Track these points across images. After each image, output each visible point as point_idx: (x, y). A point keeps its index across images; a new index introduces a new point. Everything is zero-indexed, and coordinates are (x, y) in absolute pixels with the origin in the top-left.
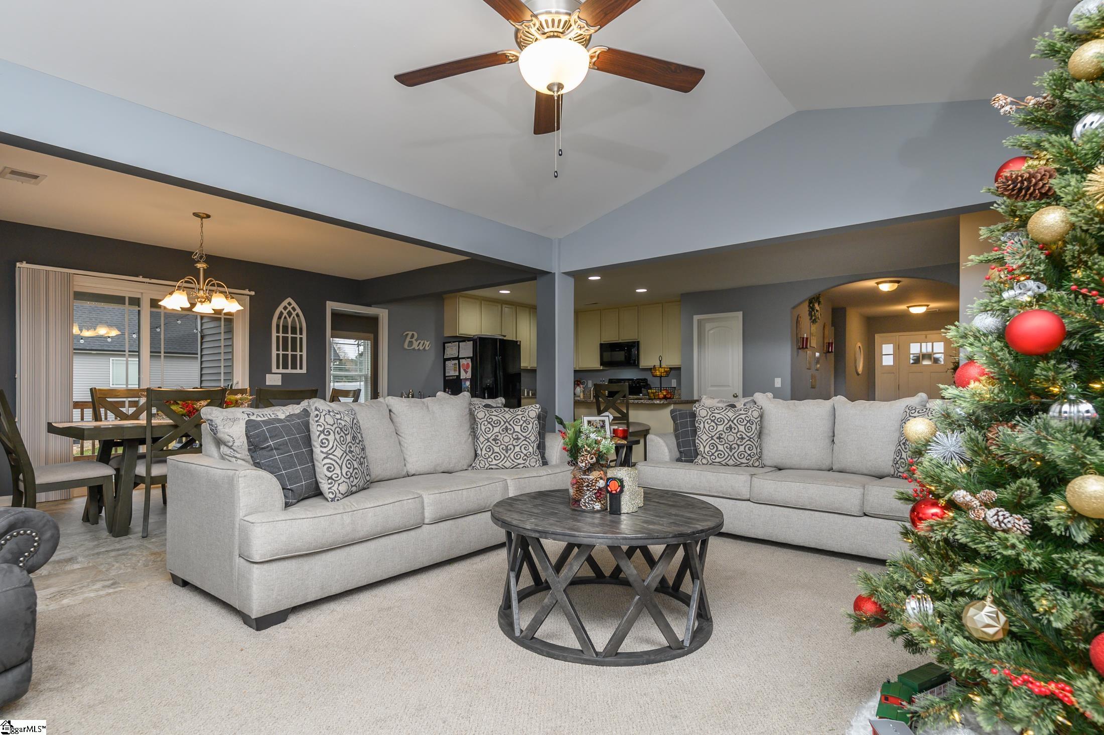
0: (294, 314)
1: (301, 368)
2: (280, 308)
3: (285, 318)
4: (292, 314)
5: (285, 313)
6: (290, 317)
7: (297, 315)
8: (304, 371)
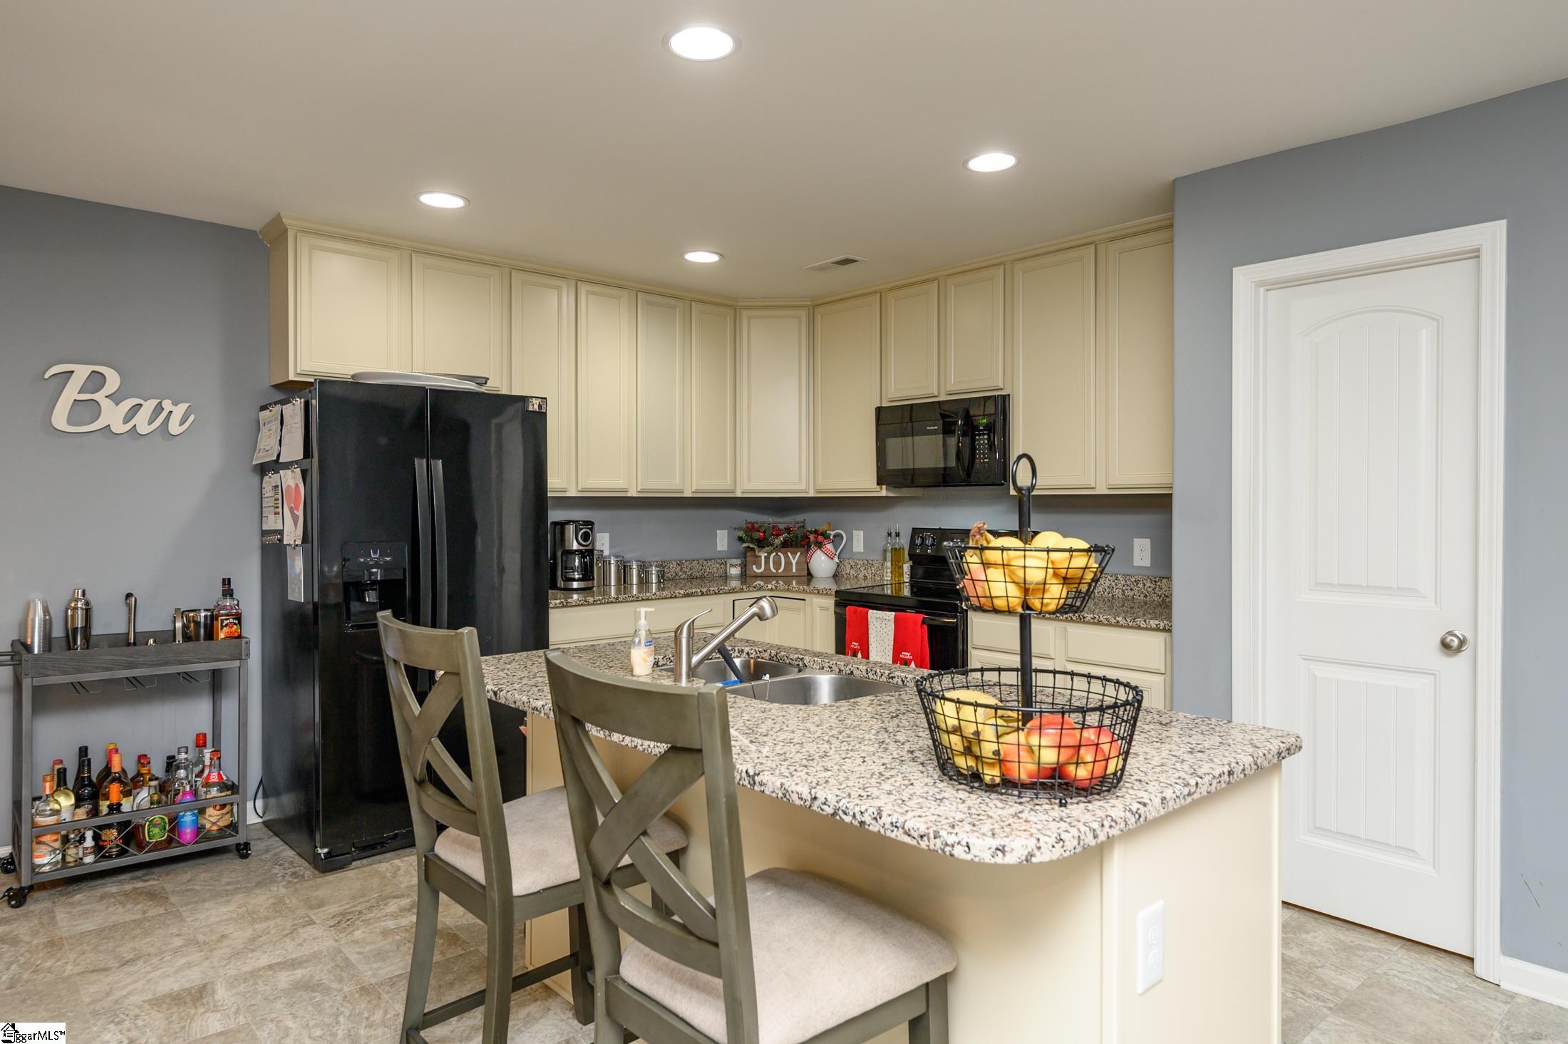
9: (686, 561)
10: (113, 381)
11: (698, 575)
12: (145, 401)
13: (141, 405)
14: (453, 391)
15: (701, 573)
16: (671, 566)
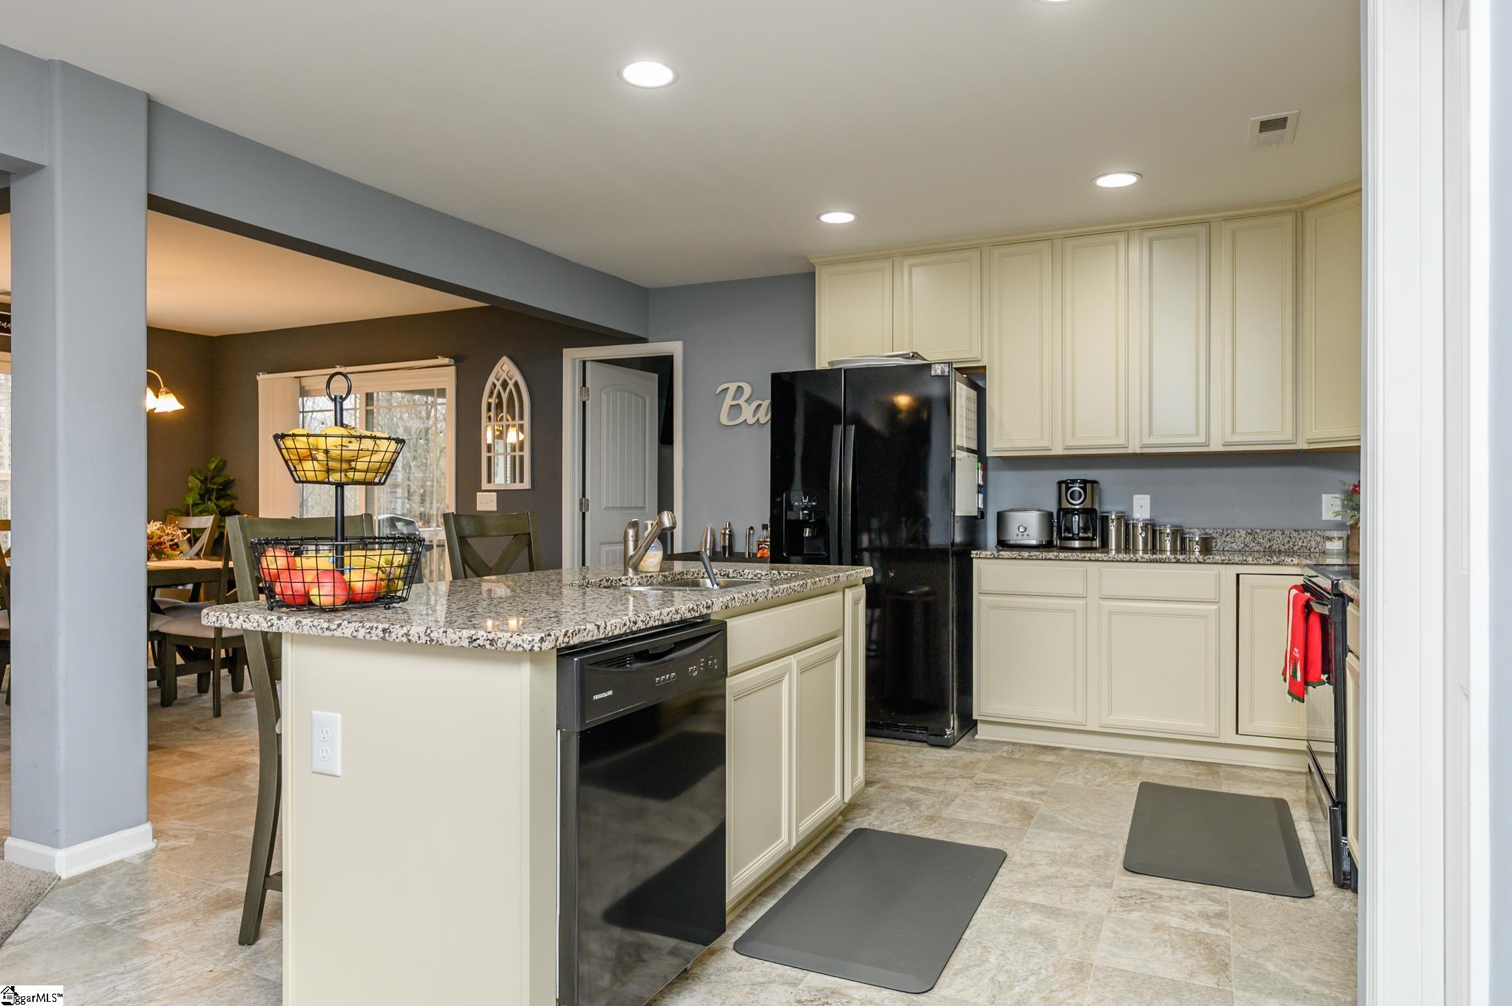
0: (511, 386)
1: (522, 481)
2: (492, 379)
3: (499, 393)
4: (508, 384)
5: (499, 387)
6: (505, 391)
7: (516, 385)
8: (526, 485)
9: (1262, 530)
10: (747, 390)
11: (1282, 548)
12: (763, 401)
13: (761, 404)
14: (875, 368)
15: (1287, 546)
16: (1237, 535)
